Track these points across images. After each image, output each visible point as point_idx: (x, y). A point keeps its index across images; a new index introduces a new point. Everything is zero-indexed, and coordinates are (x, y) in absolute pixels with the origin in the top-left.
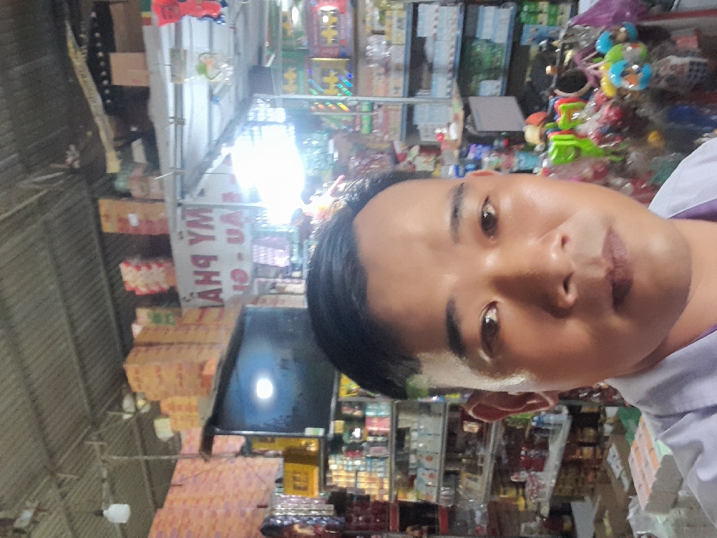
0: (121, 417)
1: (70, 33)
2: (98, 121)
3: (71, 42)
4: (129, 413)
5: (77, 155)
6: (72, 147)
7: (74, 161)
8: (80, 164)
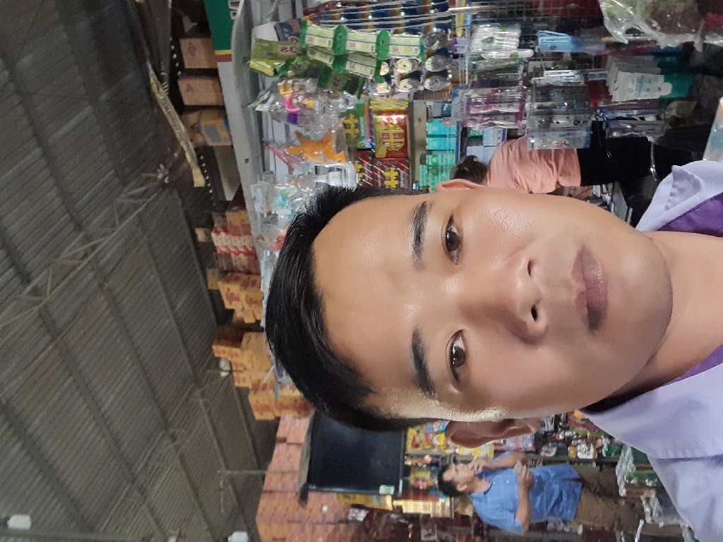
0: (219, 375)
1: (151, 72)
2: (182, 144)
3: (153, 79)
4: (226, 371)
5: (167, 173)
6: (161, 166)
7: (164, 177)
8: (168, 179)
